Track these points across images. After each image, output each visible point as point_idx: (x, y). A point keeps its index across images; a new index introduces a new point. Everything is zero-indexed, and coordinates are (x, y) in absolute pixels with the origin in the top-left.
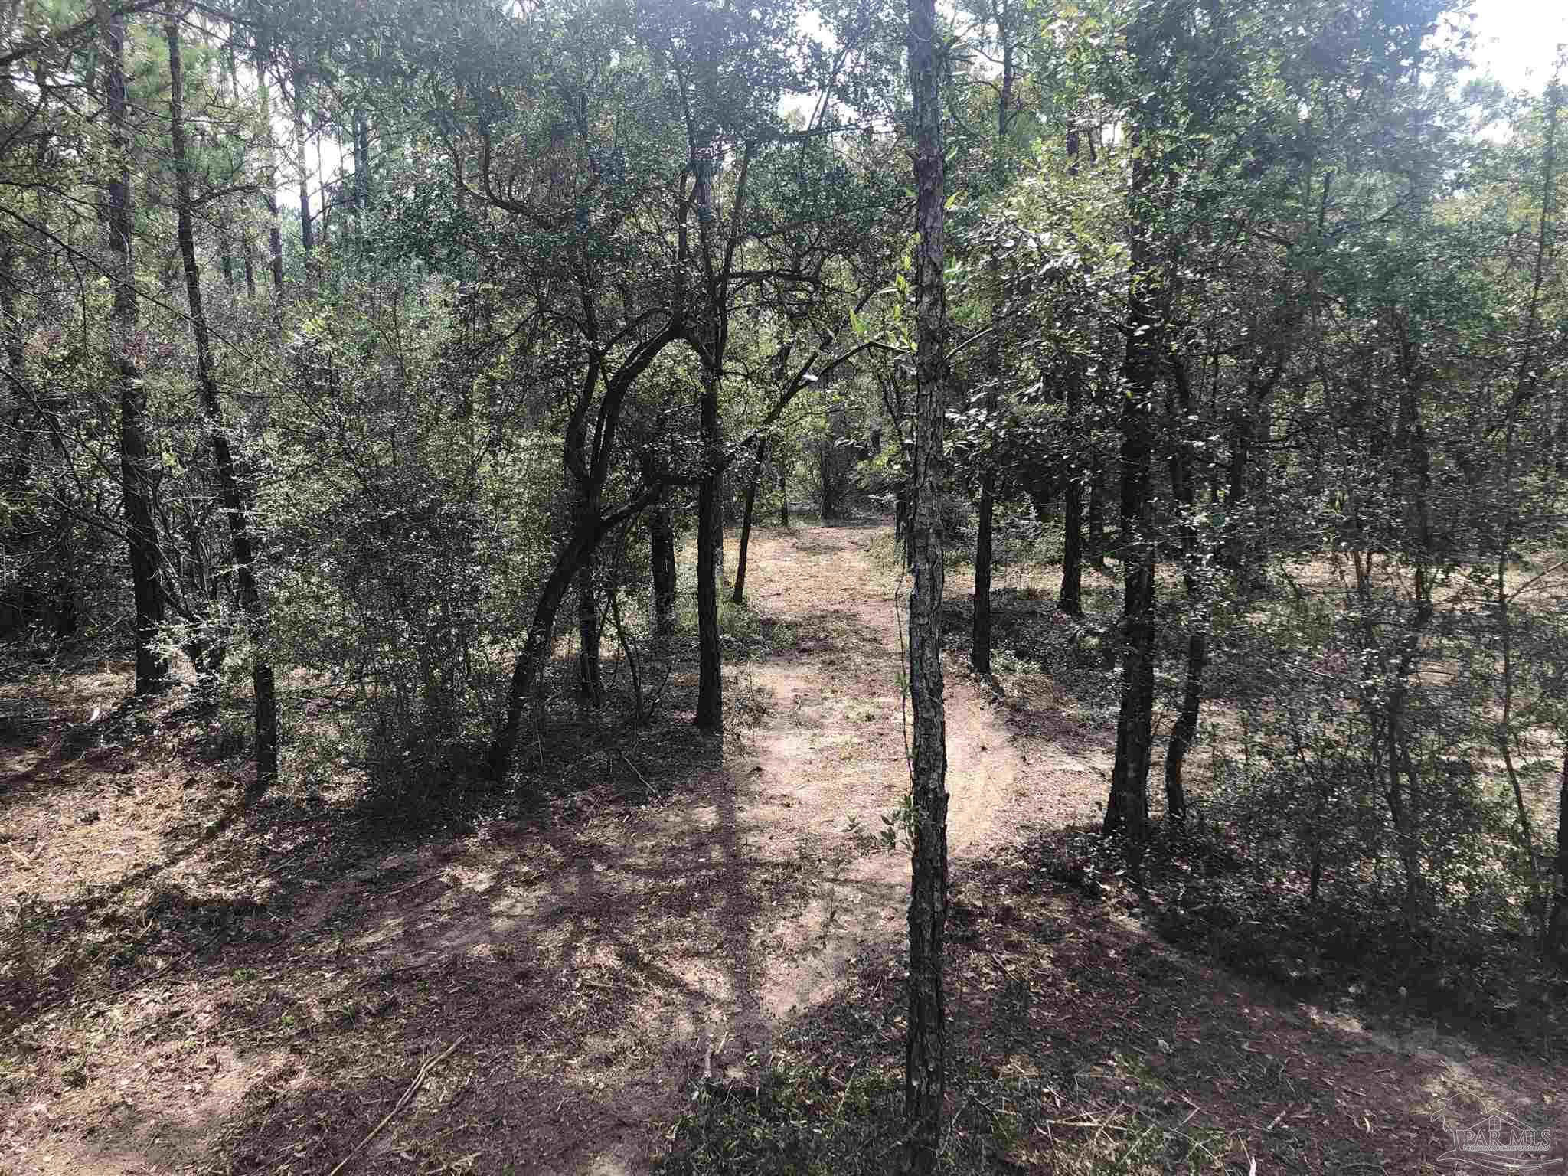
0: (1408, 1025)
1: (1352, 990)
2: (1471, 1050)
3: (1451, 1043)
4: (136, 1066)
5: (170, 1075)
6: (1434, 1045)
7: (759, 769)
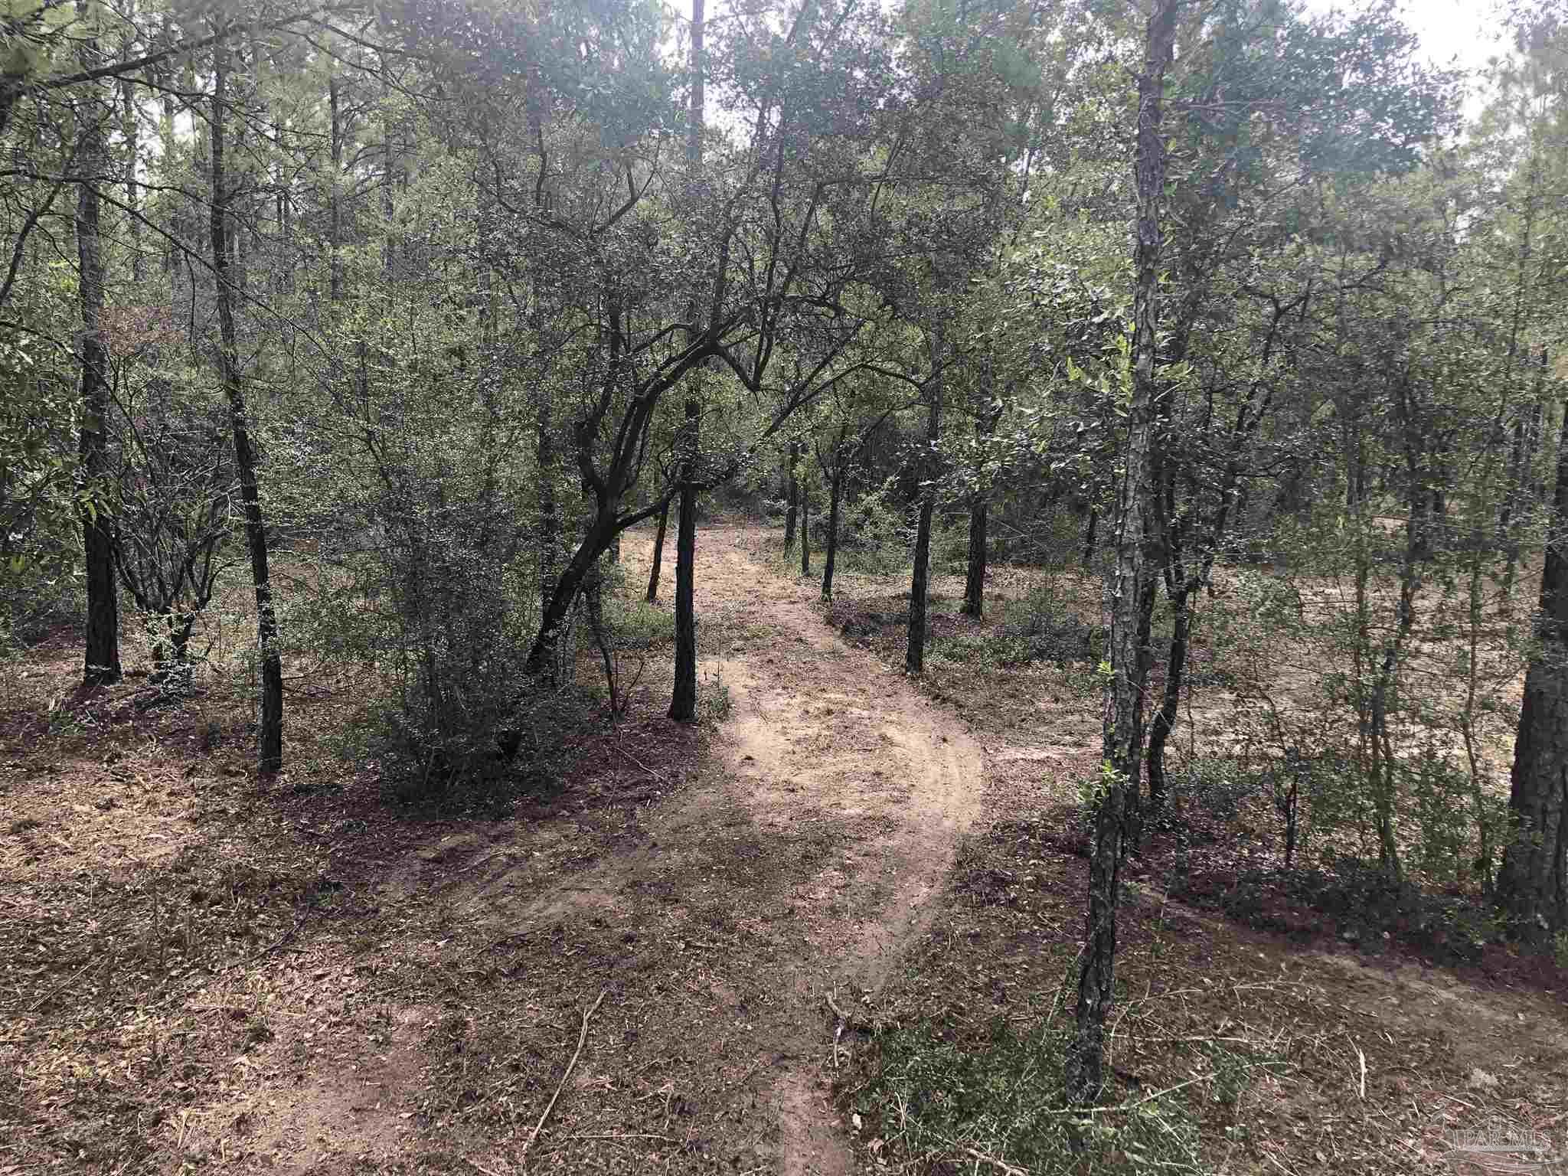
0: (1397, 962)
1: (1346, 935)
2: (1451, 979)
3: (1433, 975)
4: (313, 1021)
5: (349, 1028)
6: (1421, 977)
7: (749, 758)
